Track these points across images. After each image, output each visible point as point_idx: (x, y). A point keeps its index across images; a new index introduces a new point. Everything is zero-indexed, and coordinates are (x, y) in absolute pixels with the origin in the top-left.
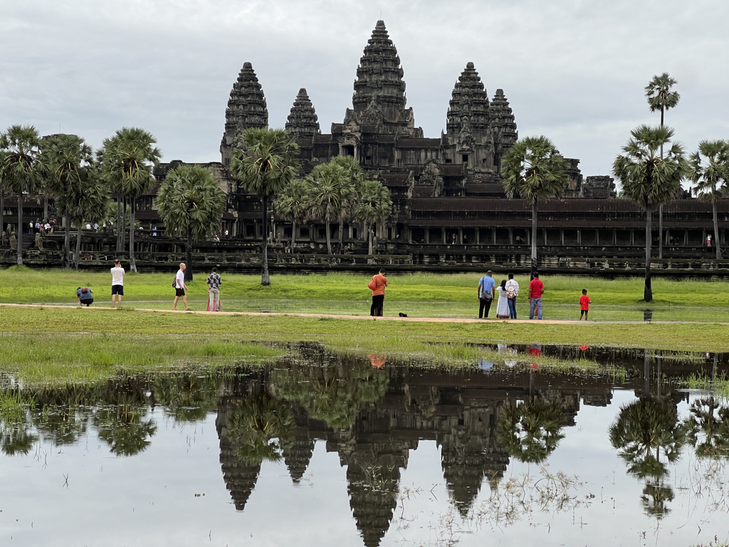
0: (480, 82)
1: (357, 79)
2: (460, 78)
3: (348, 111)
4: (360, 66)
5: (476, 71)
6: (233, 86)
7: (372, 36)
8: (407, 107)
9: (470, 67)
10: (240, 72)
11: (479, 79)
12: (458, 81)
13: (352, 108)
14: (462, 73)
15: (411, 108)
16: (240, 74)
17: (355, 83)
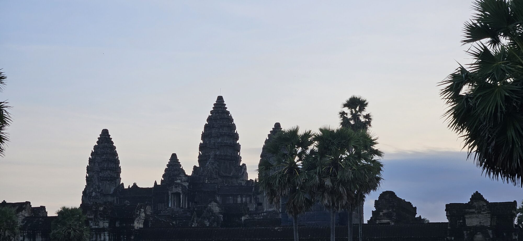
1: (201, 141)
2: (269, 136)
3: (195, 167)
4: (204, 132)
5: (282, 129)
6: (93, 148)
8: (241, 164)
10: (99, 137)
13: (198, 166)
14: (271, 132)
15: (244, 165)
17: (200, 145)
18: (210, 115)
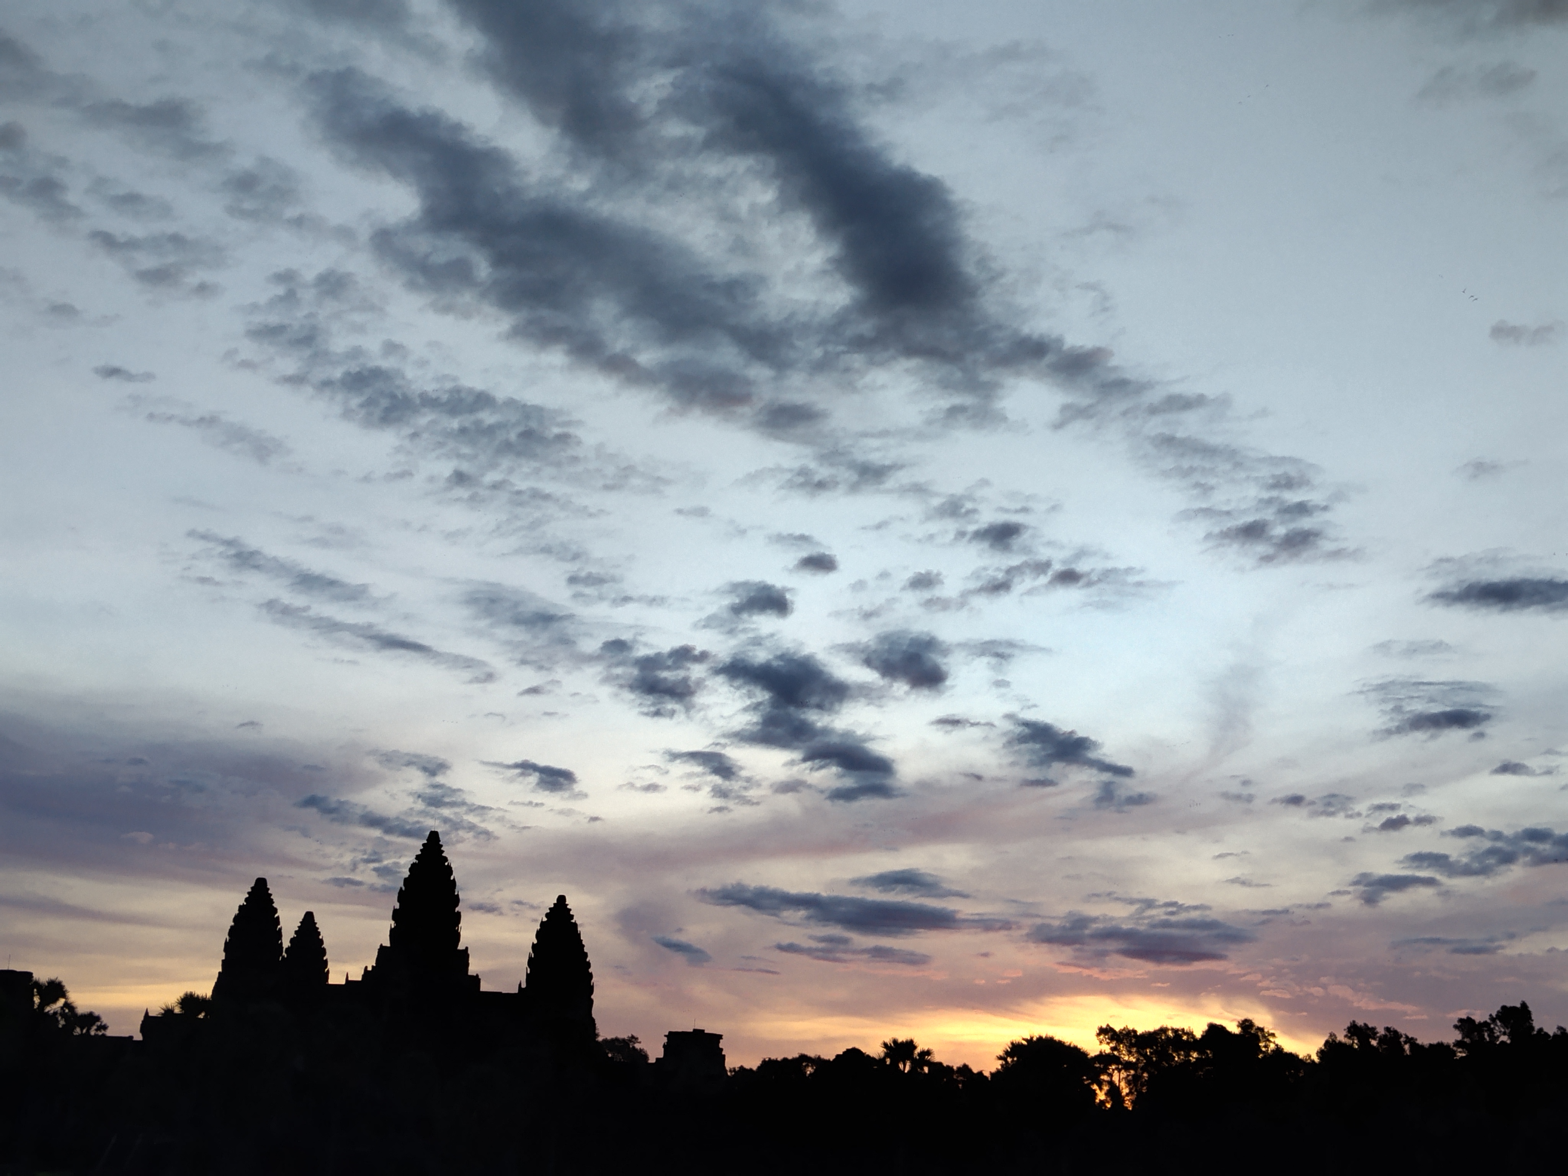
0: (573, 921)
1: (397, 906)
2: (547, 915)
3: (381, 945)
4: (404, 889)
5: (568, 907)
6: (237, 908)
7: (421, 850)
8: (461, 947)
9: (562, 899)
10: (250, 890)
11: (572, 917)
12: (545, 919)
13: (387, 944)
14: (550, 909)
15: (467, 948)
16: (249, 893)
17: (395, 912)
18: (415, 861)
